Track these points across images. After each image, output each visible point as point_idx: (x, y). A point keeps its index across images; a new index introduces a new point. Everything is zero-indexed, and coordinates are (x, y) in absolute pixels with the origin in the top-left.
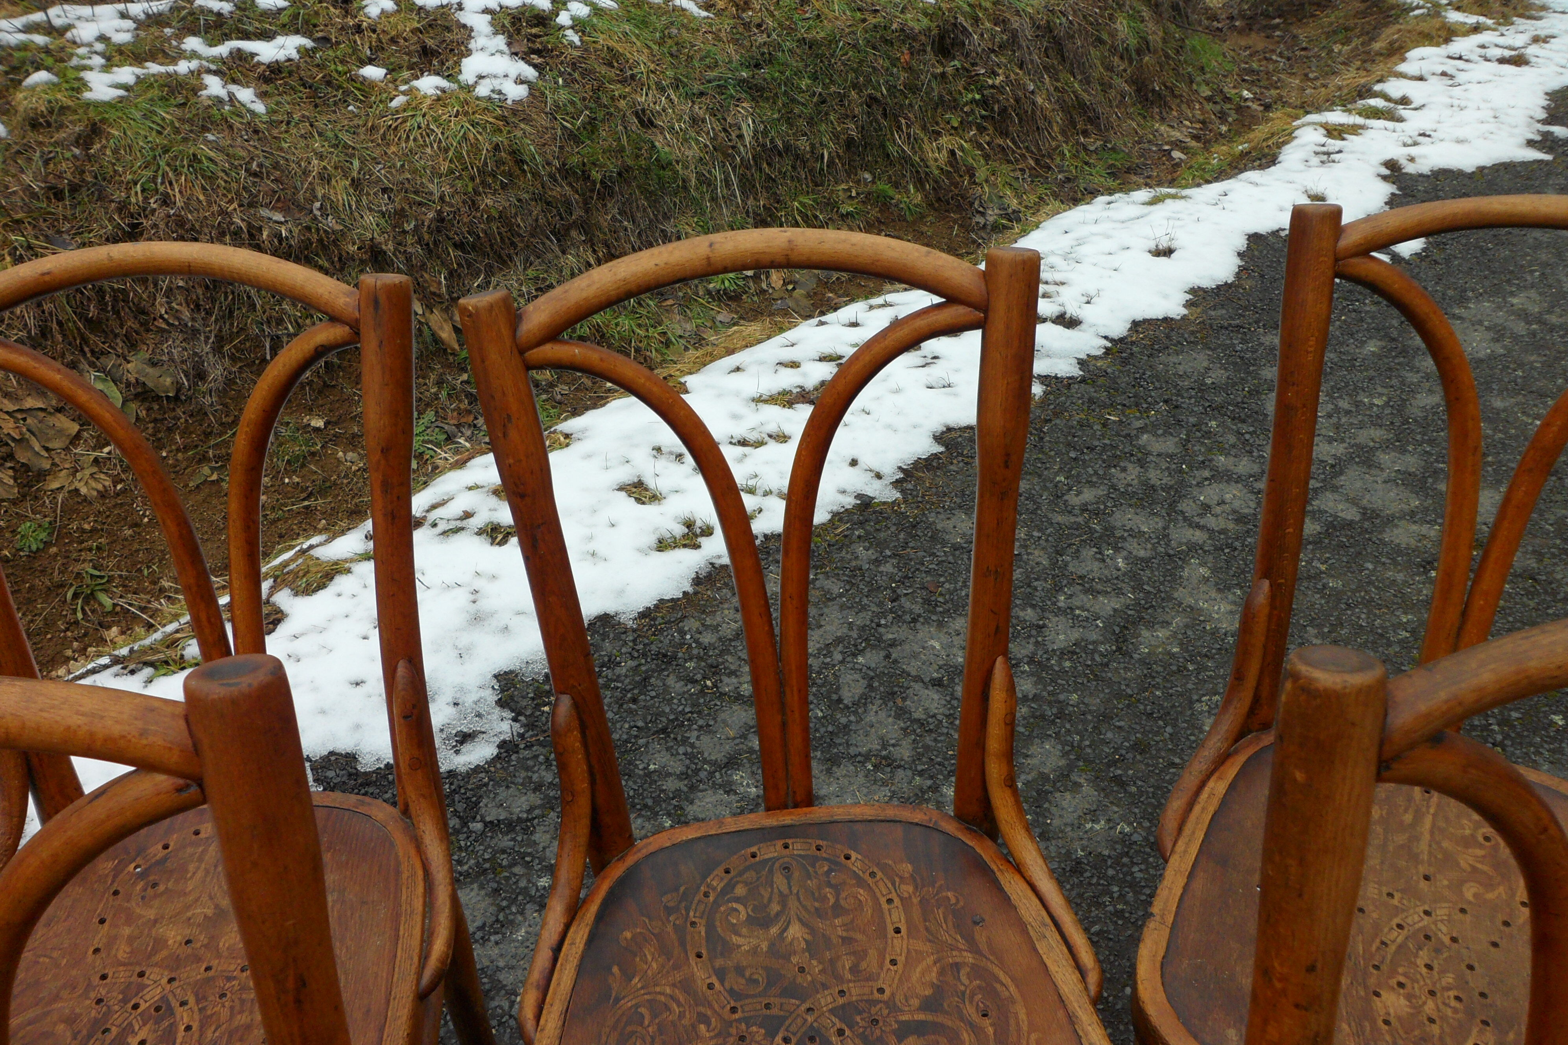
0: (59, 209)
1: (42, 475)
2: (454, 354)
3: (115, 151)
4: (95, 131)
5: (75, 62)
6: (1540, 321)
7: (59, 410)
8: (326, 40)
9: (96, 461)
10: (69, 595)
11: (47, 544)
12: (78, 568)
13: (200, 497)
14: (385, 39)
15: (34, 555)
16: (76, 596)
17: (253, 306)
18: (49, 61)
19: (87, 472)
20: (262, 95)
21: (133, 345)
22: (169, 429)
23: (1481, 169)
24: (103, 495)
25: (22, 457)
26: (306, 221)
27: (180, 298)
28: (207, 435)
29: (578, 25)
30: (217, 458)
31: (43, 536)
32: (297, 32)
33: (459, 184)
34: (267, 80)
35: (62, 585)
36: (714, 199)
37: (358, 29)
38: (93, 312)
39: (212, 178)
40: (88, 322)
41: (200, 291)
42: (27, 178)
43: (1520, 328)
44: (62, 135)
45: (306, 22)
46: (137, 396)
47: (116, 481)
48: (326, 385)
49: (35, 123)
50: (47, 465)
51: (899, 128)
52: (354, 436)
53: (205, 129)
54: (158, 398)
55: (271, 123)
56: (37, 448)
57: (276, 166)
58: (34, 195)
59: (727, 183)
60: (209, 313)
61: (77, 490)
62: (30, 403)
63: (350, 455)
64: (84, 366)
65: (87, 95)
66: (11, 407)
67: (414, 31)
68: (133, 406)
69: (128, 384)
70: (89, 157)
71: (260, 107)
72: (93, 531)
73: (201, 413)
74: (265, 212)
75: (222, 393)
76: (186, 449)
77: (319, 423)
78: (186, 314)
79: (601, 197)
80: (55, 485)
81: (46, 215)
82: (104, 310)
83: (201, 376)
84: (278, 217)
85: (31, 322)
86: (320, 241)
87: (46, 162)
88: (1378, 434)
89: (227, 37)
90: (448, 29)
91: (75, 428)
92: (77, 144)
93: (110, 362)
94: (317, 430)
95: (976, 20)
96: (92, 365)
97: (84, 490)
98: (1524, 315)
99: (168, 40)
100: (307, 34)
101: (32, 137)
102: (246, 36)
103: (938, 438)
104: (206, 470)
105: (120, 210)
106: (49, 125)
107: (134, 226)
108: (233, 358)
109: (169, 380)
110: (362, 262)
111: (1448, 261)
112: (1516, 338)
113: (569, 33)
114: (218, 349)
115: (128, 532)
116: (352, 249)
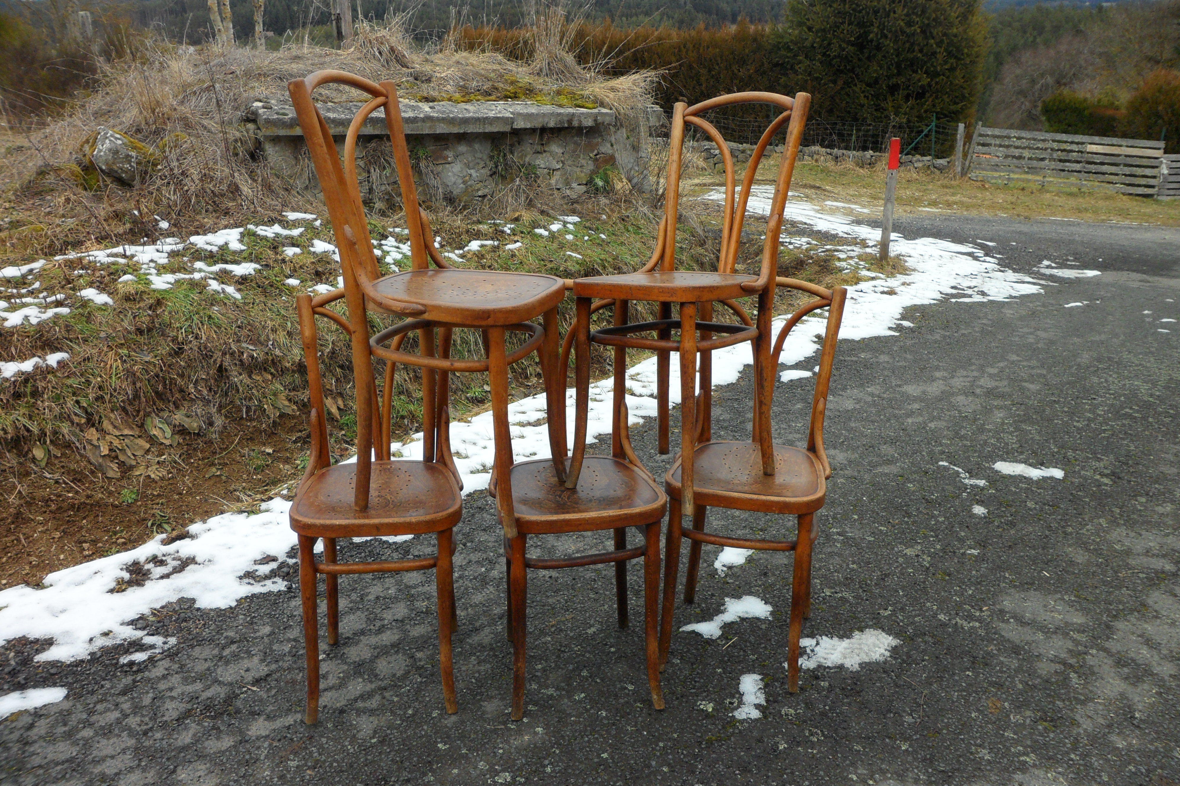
0: (141, 339)
1: (131, 468)
2: (337, 421)
3: (170, 313)
4: (159, 303)
5: (142, 271)
6: (879, 397)
7: (140, 437)
8: (267, 266)
9: (158, 462)
10: (149, 524)
11: (136, 501)
12: (153, 512)
13: (212, 482)
14: (297, 266)
15: (129, 505)
16: (153, 525)
17: (238, 391)
18: (130, 271)
19: (154, 467)
20: (239, 290)
21: (177, 407)
22: (195, 449)
23: (864, 339)
24: (162, 479)
25: (122, 458)
26: (266, 350)
27: (203, 385)
28: (215, 453)
29: (397, 263)
30: (220, 464)
31: (134, 496)
32: (251, 261)
33: (342, 336)
34: (241, 283)
35: (144, 520)
36: (469, 351)
37: (284, 261)
38: (160, 388)
39: (219, 327)
40: (157, 393)
41: (212, 381)
42: (125, 324)
43: (869, 399)
44: (142, 304)
45: (256, 257)
46: (179, 431)
47: (169, 472)
48: (273, 433)
49: (128, 298)
50: (134, 463)
51: (566, 320)
52: (288, 458)
53: (212, 304)
54: (190, 433)
55: (245, 303)
56: (129, 454)
57: (249, 324)
58: (129, 332)
59: (476, 343)
60: (216, 393)
61: (149, 476)
62: (126, 432)
63: (287, 467)
64: (153, 415)
65: (153, 286)
66: (118, 433)
67: (313, 263)
68: (177, 437)
69: (175, 426)
70: (157, 315)
71: (238, 296)
72: (159, 496)
73: (210, 442)
74: (244, 345)
75: (221, 433)
76: (203, 459)
77: (270, 451)
78: (205, 392)
79: (412, 347)
80: (138, 473)
81: (135, 342)
82: (165, 388)
83: (211, 424)
84: (251, 347)
85: (130, 392)
86: (273, 360)
87: (134, 317)
88: (798, 436)
89: (215, 263)
90: (328, 263)
91: (148, 446)
92: (150, 308)
93: (166, 414)
94: (269, 454)
95: (604, 267)
96: (157, 415)
97: (153, 476)
98: (872, 395)
99: (186, 263)
100: (259, 263)
101: (127, 305)
102: (226, 262)
103: (596, 438)
104: (214, 470)
105: (173, 341)
106: (135, 300)
107: (180, 349)
108: (226, 417)
109: (195, 425)
110: (293, 371)
111: (840, 375)
112: (865, 402)
113: (393, 266)
114: (219, 411)
115: (176, 497)
116: (288, 365)
